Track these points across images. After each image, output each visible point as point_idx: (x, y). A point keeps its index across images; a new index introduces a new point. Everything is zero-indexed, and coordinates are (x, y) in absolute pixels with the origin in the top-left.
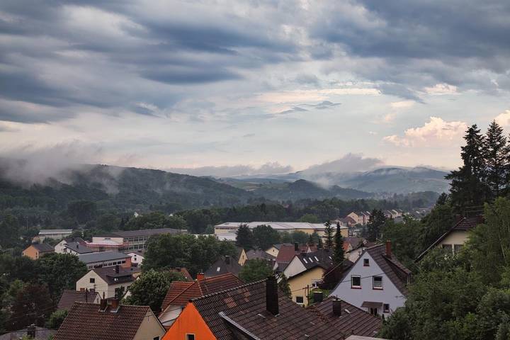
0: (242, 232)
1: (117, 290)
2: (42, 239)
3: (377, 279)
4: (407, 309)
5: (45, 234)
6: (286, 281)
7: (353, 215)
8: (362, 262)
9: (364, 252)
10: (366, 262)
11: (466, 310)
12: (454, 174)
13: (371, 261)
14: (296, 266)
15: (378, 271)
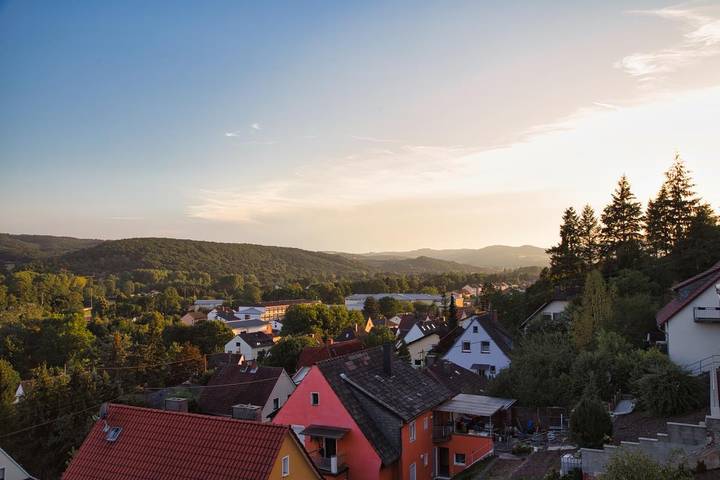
0: (368, 303)
1: (259, 353)
2: (197, 308)
3: (485, 344)
4: (511, 370)
5: (199, 304)
6: (405, 346)
7: (467, 287)
8: (471, 328)
9: (472, 321)
10: (476, 329)
11: (560, 370)
12: (554, 250)
13: (480, 328)
14: (415, 333)
15: (486, 337)
